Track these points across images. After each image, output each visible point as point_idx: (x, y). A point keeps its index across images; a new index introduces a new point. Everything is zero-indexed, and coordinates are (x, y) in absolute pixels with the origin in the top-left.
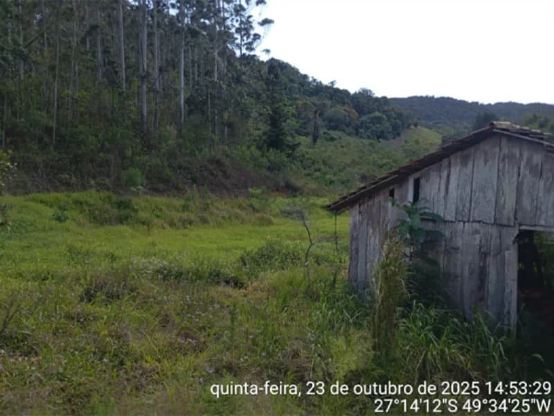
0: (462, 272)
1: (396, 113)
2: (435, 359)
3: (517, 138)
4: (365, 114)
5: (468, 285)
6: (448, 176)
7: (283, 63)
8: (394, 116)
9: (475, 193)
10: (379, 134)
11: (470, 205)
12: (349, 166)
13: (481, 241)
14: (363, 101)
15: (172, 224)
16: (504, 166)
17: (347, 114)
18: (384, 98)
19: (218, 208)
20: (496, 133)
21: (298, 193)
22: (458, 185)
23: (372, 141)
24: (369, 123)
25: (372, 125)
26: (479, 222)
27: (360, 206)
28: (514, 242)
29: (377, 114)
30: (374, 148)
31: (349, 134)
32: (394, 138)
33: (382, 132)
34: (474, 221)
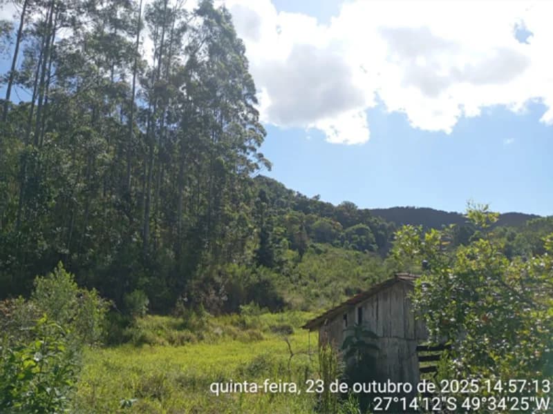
4: (349, 226)
6: (377, 307)
7: (269, 179)
8: (377, 227)
9: (393, 319)
10: (364, 245)
11: (391, 326)
12: (334, 279)
13: (399, 350)
14: (347, 214)
15: (172, 342)
16: (406, 302)
17: (332, 226)
19: (212, 326)
20: (399, 281)
21: (285, 308)
22: (383, 313)
23: (358, 252)
24: (354, 234)
25: (357, 236)
26: (397, 337)
28: (416, 351)
29: (361, 225)
30: (359, 259)
31: (335, 246)
33: (368, 243)
34: (394, 337)
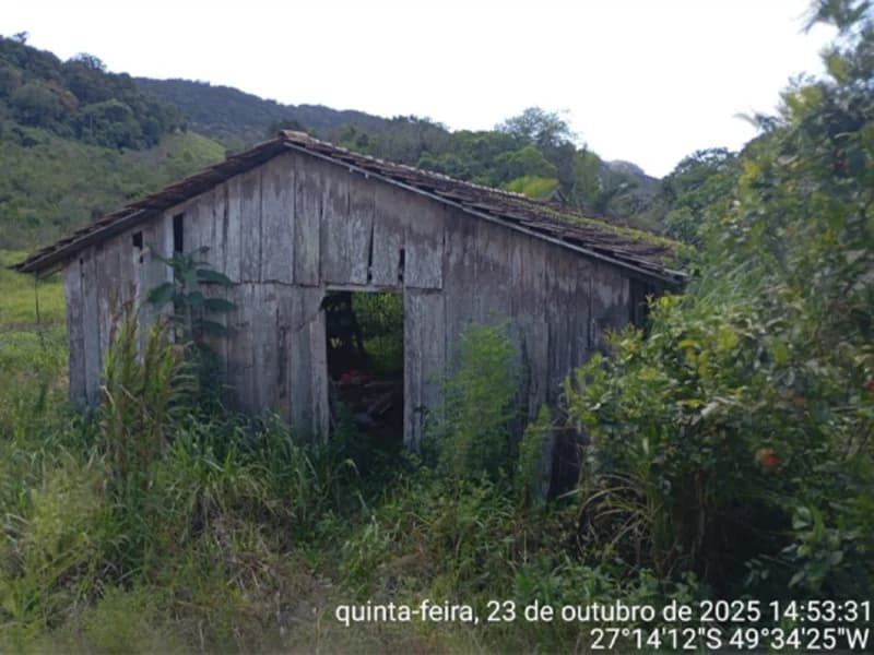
0: (254, 360)
1: (147, 105)
2: (215, 496)
3: (316, 158)
4: (92, 102)
5: (264, 377)
6: (226, 213)
8: (145, 109)
9: (266, 240)
10: (120, 139)
11: (260, 258)
12: (68, 193)
13: (277, 311)
14: (84, 77)
16: (302, 200)
17: (57, 97)
18: (125, 76)
20: (288, 149)
22: (241, 227)
23: (109, 150)
24: (102, 118)
25: (107, 122)
26: (273, 282)
27: (82, 262)
28: (320, 310)
29: (115, 102)
30: (113, 162)
31: (64, 135)
32: (149, 147)
33: (127, 136)
34: (266, 282)
